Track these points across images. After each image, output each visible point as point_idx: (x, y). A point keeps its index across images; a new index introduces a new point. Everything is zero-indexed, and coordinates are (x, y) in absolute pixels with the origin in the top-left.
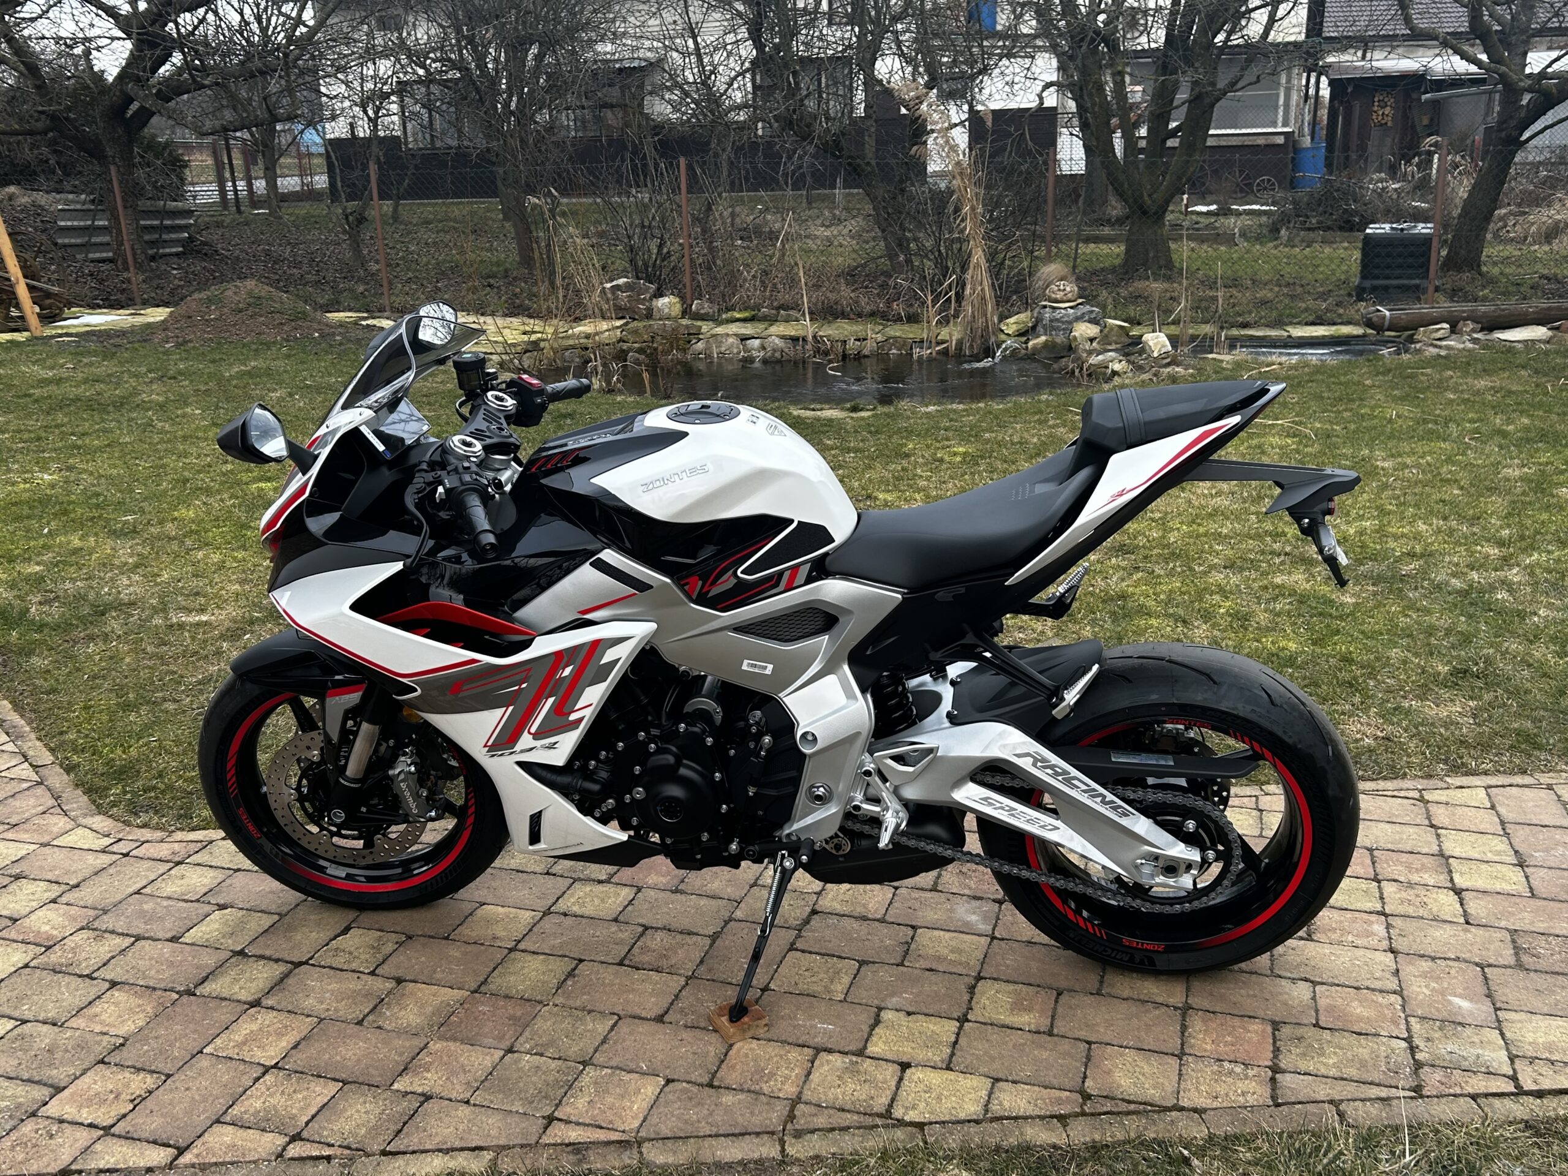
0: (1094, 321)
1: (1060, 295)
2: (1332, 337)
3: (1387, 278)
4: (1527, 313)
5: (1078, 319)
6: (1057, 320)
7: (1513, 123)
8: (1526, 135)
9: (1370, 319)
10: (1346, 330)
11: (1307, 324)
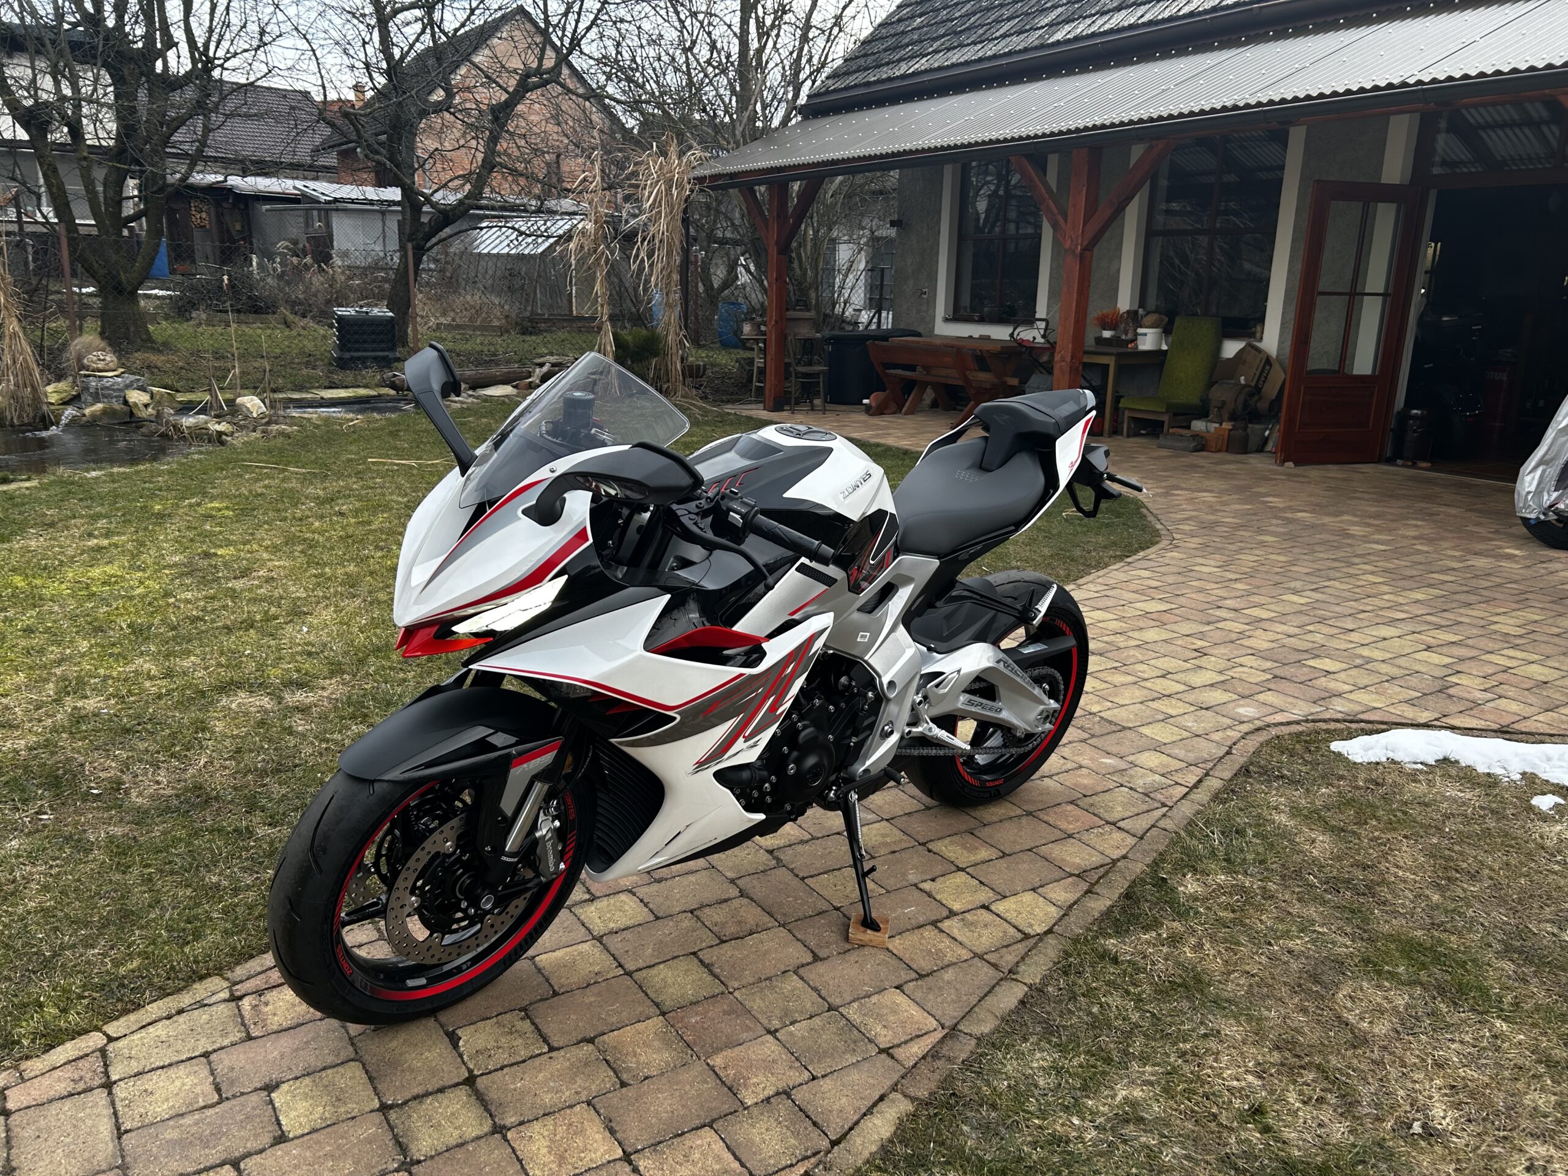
0: (142, 389)
1: (101, 365)
2: (356, 397)
3: (365, 351)
4: (496, 377)
5: (128, 386)
6: (107, 388)
7: (420, 235)
8: (429, 244)
9: (394, 382)
10: (362, 392)
11: (326, 388)
